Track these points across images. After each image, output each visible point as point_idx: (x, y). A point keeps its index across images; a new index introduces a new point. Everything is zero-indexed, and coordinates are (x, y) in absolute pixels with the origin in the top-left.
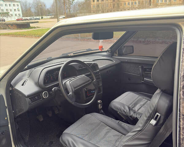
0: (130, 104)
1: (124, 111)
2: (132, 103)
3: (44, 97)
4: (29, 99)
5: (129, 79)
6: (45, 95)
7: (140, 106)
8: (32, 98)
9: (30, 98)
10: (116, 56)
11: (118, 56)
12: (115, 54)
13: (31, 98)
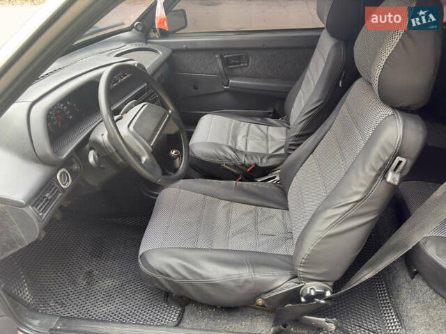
0: (228, 141)
1: (227, 159)
2: (228, 137)
3: (64, 185)
4: (33, 206)
5: (196, 88)
6: (65, 181)
7: (244, 140)
8: (38, 200)
9: (33, 203)
10: (155, 38)
11: (160, 38)
12: (152, 34)
13: (35, 203)
